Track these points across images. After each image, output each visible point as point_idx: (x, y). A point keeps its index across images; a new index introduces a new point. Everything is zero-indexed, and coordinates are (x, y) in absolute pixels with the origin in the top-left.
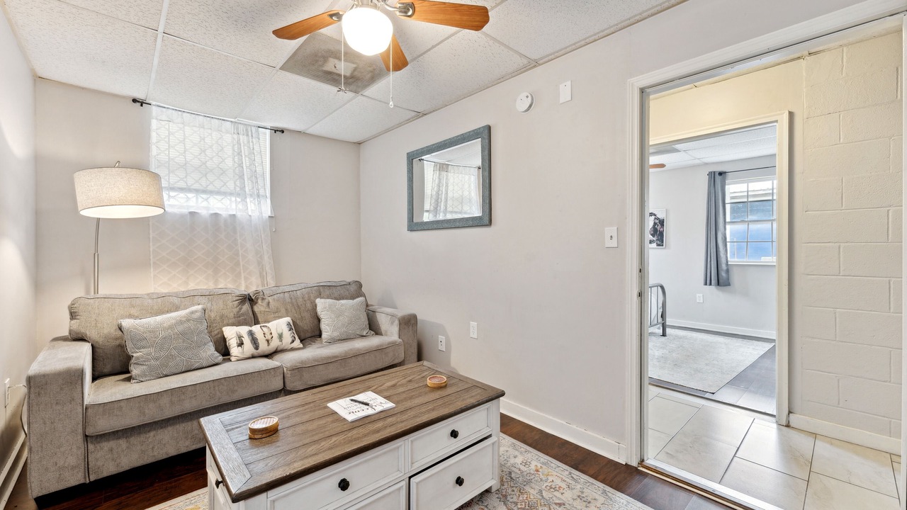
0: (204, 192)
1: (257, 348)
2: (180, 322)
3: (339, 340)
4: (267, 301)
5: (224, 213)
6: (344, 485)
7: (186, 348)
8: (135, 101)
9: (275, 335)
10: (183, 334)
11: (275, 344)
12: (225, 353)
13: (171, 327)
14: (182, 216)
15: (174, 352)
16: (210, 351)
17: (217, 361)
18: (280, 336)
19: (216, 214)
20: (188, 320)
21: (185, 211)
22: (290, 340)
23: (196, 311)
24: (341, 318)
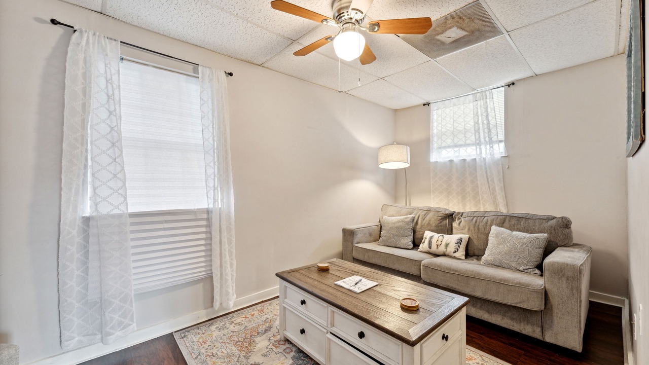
0: (456, 146)
1: (430, 247)
2: (399, 222)
3: (492, 265)
4: (460, 220)
5: (468, 159)
6: (303, 302)
7: (396, 235)
8: (424, 105)
9: (444, 243)
10: (397, 228)
11: (442, 249)
12: (416, 245)
13: (394, 223)
14: (445, 163)
15: (391, 236)
16: (408, 241)
17: (408, 247)
18: (447, 245)
19: (464, 160)
20: (402, 221)
21: (447, 160)
22: (453, 250)
23: (408, 218)
24: (501, 246)
